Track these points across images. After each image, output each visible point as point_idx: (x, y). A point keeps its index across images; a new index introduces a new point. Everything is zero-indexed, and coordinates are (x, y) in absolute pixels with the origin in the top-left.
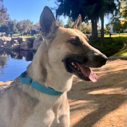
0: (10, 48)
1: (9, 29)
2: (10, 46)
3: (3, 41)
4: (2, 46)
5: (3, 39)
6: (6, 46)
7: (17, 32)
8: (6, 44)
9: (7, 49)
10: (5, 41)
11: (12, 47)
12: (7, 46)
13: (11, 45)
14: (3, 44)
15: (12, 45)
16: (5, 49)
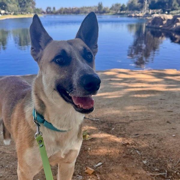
0: (171, 28)
1: (167, 4)
2: (172, 27)
3: (163, 20)
4: (161, 26)
5: (162, 17)
6: (165, 27)
7: (177, 8)
8: (165, 24)
9: (167, 30)
10: (165, 20)
11: (174, 27)
12: (167, 26)
13: (172, 25)
14: (162, 24)
15: (174, 24)
16: (164, 29)
